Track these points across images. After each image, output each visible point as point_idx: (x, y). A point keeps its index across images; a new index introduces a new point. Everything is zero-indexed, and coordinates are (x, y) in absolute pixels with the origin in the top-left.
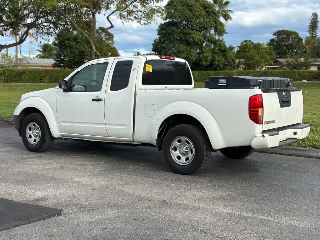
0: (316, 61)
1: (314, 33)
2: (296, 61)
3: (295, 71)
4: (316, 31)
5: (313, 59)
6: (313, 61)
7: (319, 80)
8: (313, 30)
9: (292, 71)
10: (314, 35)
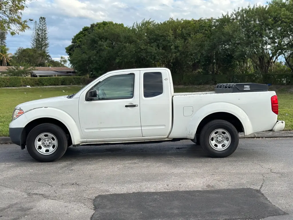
0: (35, 70)
1: (3, 42)
2: (17, 69)
3: (20, 78)
4: (5, 41)
5: (32, 67)
6: (32, 69)
7: (40, 85)
8: (2, 40)
9: (17, 78)
10: (4, 45)
